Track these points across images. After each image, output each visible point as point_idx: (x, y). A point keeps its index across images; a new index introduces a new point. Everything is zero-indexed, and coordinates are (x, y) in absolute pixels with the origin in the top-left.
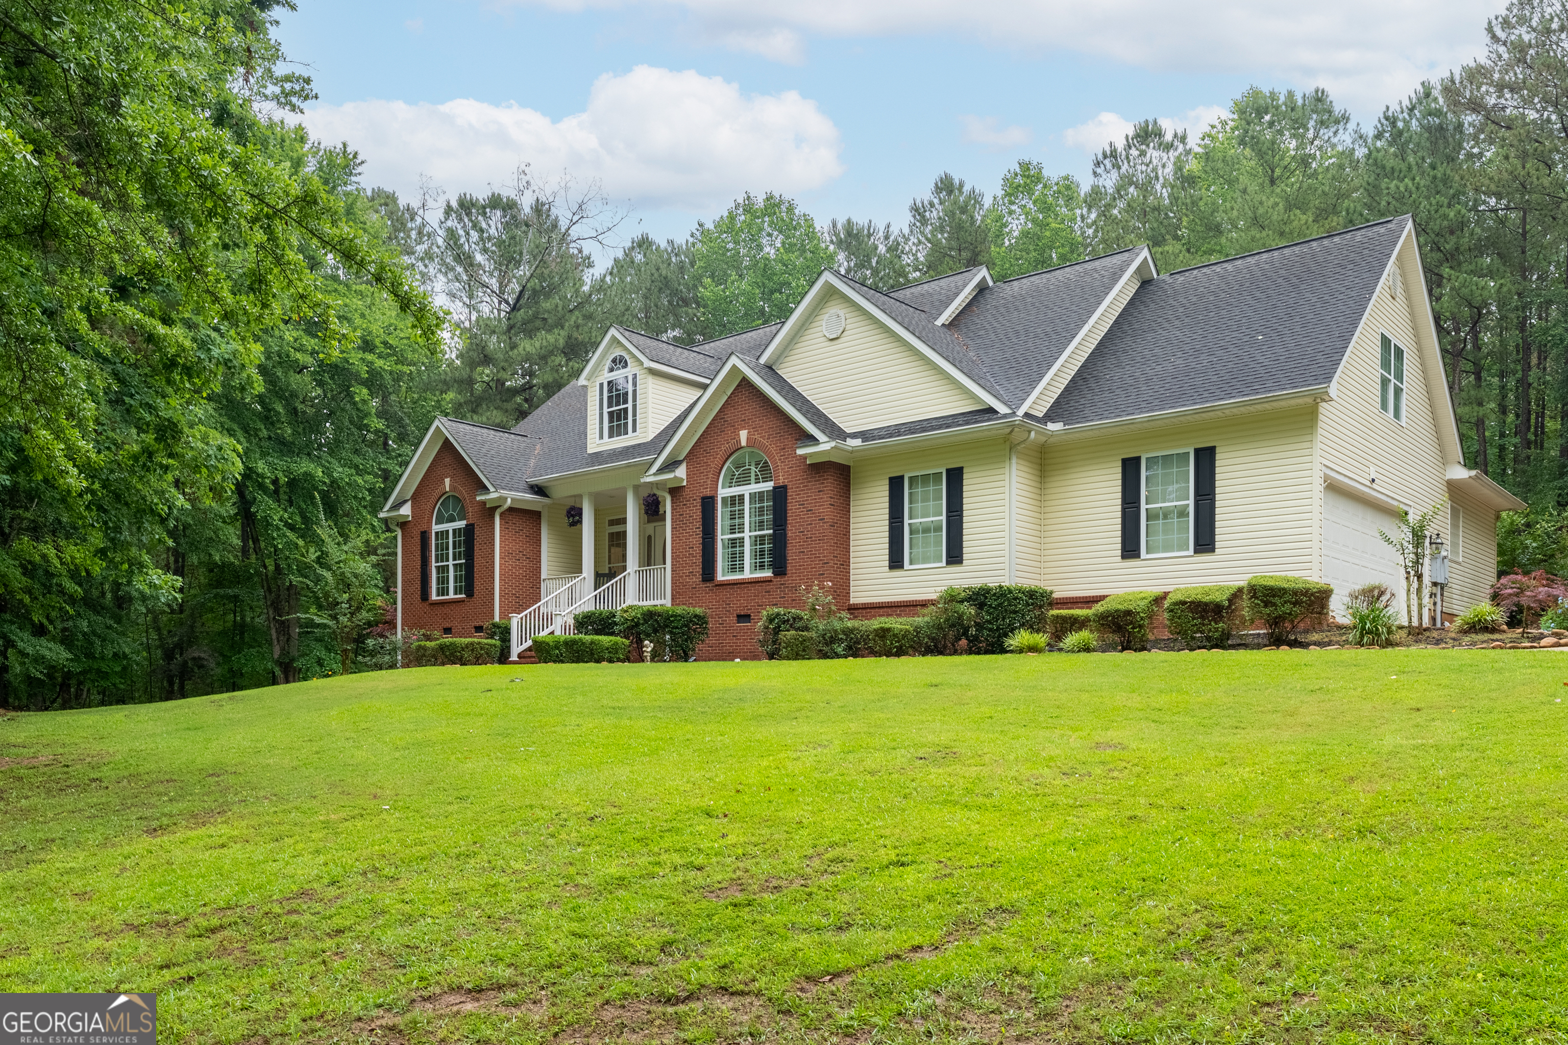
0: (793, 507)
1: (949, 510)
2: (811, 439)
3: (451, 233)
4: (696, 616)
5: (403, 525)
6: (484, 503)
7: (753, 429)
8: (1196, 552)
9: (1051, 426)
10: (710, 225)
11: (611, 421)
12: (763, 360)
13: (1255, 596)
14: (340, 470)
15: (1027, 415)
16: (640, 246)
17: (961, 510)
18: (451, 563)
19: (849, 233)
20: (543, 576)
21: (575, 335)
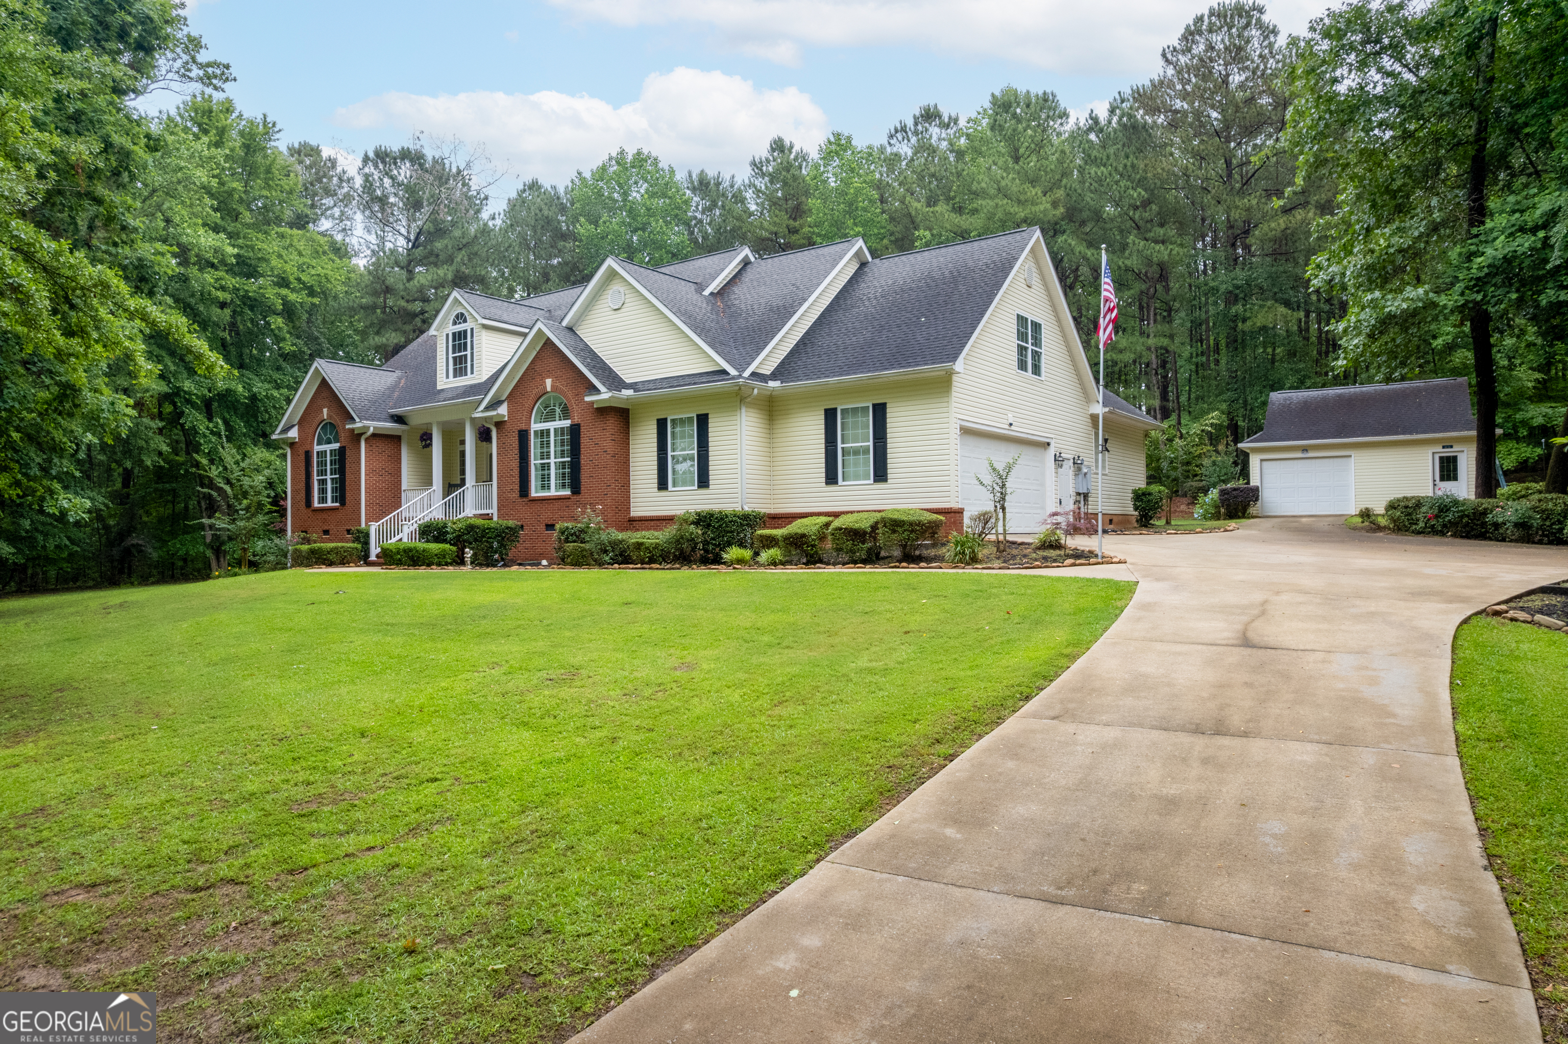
0: (584, 441)
1: (699, 447)
2: (594, 389)
3: (367, 177)
4: (507, 528)
5: (292, 445)
6: (353, 430)
7: (556, 378)
8: (875, 481)
9: (772, 384)
10: (587, 175)
11: (455, 364)
12: (564, 323)
13: (885, 526)
14: (260, 385)
15: (754, 374)
16: (530, 188)
17: (707, 446)
18: (329, 477)
19: (701, 182)
20: (404, 487)
21: (463, 268)
